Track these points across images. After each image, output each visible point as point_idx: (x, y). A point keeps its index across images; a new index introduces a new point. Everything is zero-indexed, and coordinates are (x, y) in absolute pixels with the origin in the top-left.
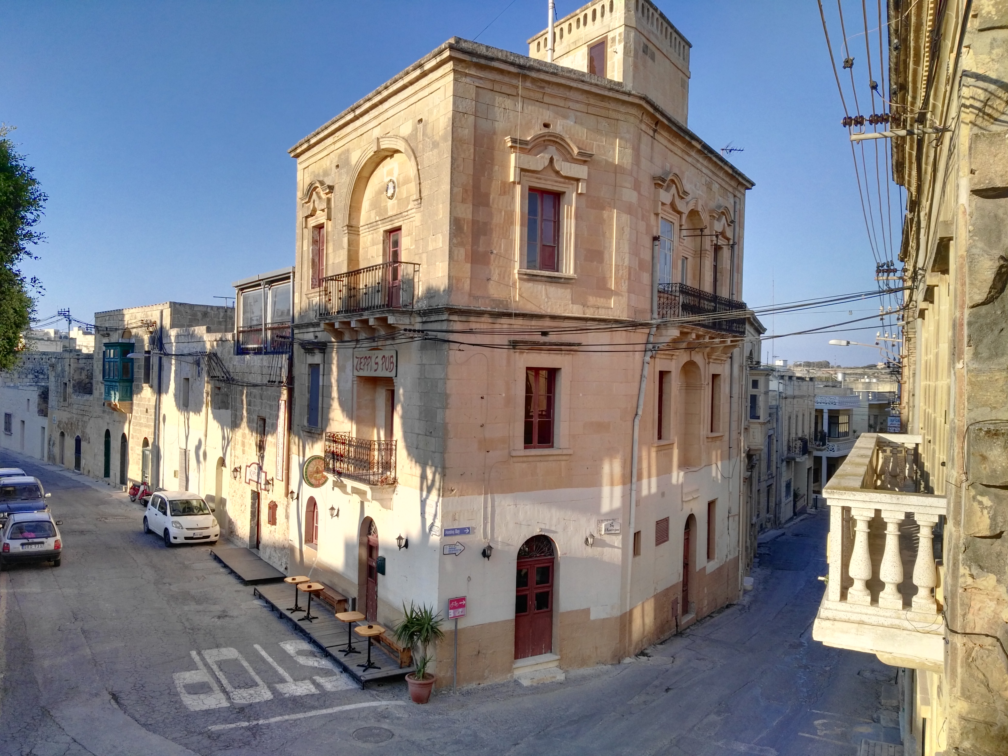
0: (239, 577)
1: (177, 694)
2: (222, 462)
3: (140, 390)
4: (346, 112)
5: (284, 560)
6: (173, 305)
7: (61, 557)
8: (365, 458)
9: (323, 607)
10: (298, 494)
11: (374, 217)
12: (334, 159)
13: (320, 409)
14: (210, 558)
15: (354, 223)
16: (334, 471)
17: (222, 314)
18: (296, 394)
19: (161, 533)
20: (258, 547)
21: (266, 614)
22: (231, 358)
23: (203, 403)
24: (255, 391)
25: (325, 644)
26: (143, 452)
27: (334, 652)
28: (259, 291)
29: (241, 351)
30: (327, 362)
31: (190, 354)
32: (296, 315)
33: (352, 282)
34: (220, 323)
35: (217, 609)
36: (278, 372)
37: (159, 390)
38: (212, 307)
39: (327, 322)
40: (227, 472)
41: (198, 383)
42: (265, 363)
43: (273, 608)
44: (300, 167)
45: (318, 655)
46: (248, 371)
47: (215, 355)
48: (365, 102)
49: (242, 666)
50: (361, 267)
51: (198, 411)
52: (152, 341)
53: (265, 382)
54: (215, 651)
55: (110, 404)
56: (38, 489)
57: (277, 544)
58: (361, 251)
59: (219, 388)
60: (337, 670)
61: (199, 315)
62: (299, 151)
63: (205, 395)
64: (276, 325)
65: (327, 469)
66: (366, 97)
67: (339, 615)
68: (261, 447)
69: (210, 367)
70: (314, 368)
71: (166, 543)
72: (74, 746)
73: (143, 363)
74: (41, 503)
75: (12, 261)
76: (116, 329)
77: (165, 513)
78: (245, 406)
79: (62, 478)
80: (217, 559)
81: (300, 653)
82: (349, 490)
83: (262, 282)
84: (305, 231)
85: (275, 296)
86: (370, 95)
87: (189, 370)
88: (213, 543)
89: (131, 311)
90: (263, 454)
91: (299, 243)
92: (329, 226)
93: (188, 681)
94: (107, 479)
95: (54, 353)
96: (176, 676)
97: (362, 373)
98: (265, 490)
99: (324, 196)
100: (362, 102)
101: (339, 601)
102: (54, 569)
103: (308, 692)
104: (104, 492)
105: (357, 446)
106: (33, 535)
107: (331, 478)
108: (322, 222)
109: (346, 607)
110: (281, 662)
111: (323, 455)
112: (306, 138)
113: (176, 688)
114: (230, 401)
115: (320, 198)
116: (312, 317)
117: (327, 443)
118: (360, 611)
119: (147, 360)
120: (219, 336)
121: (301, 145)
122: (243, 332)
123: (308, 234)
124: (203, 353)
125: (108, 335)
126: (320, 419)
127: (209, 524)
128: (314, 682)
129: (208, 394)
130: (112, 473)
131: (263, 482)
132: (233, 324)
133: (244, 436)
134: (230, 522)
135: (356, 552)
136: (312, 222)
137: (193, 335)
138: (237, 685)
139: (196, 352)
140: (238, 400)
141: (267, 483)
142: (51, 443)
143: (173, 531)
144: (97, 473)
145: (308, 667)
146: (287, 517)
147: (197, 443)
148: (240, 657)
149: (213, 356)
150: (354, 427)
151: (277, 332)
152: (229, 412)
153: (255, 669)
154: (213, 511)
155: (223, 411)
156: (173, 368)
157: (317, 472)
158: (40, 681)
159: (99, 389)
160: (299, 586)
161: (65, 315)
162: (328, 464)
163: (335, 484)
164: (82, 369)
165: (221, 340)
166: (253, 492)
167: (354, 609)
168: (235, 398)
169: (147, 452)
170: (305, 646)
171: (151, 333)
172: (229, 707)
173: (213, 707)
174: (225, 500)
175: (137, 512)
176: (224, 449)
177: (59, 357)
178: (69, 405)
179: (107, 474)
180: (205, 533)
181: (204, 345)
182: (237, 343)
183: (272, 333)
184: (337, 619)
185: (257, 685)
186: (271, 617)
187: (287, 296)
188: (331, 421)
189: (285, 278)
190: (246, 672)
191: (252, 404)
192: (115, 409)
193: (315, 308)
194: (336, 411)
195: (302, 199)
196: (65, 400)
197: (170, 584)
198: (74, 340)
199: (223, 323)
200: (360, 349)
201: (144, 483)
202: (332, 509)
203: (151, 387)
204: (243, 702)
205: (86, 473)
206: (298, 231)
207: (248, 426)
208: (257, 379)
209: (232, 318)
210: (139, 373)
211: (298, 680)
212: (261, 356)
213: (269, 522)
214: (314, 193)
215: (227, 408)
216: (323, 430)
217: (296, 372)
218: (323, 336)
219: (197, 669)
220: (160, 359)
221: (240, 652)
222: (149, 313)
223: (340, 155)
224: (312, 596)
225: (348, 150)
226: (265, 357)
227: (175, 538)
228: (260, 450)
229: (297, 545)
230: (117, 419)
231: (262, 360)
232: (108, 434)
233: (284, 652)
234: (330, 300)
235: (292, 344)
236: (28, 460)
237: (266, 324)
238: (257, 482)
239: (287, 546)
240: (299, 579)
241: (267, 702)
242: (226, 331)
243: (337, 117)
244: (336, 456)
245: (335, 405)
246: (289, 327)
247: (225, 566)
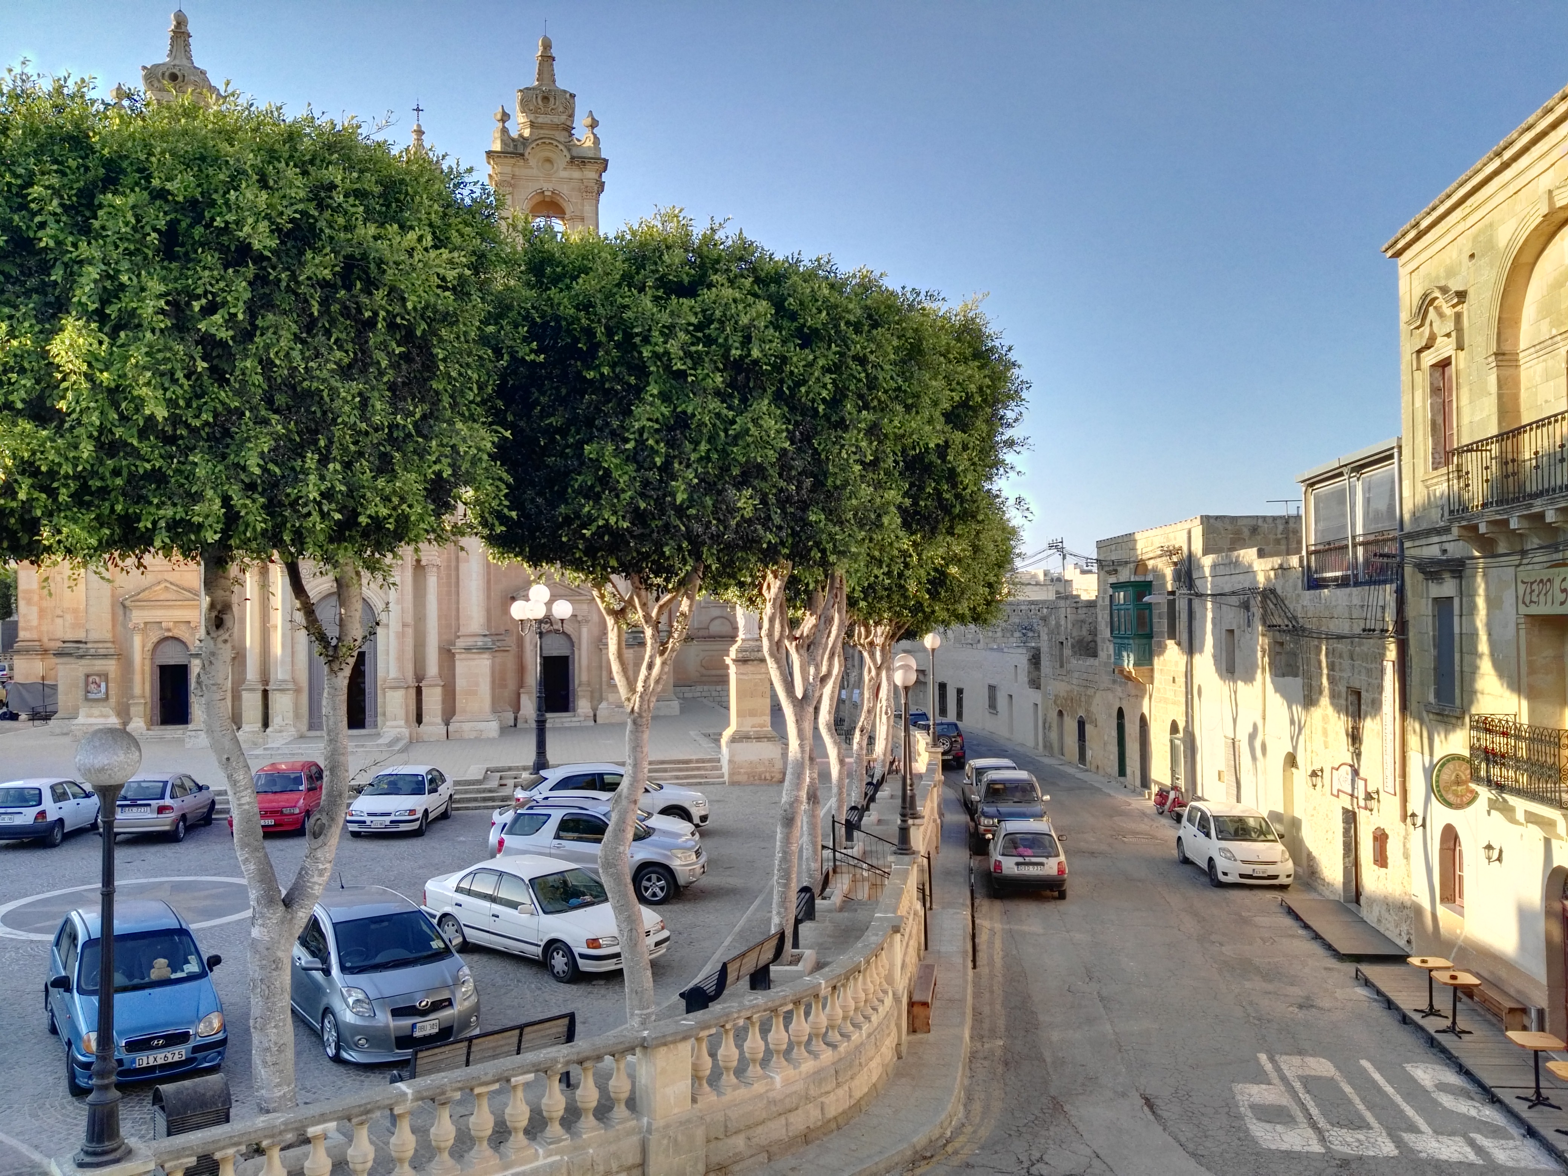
0: (1329, 947)
1: (1240, 1117)
2: (1291, 761)
3: (1162, 649)
4: (1485, 159)
5: (1404, 928)
6: (1206, 520)
7: (1067, 886)
8: (1550, 761)
9: (1479, 1015)
10: (1424, 819)
11: (1546, 330)
12: (1465, 245)
13: (1457, 675)
14: (1279, 910)
15: (1506, 348)
16: (1489, 782)
17: (1281, 528)
18: (1413, 650)
19: (1204, 865)
20: (1358, 901)
21: (1377, 1011)
22: (1299, 595)
23: (1257, 666)
24: (1341, 646)
25: (1489, 1082)
26: (1172, 741)
27: (1507, 1097)
28: (1342, 482)
29: (1314, 583)
30: (1467, 594)
31: (1233, 593)
32: (1407, 517)
33: (1510, 449)
34: (1278, 542)
35: (1296, 992)
36: (1379, 615)
37: (1191, 648)
38: (1264, 518)
39: (1464, 523)
40: (1300, 775)
41: (1248, 636)
42: (1356, 601)
43: (1390, 1005)
44: (1403, 272)
45: (1477, 1097)
46: (1327, 614)
47: (1273, 591)
48: (1521, 134)
49: (1343, 1092)
50: (1523, 423)
51: (1249, 678)
52: (1177, 576)
53: (1358, 630)
54: (1296, 1060)
55: (1122, 671)
56: (1033, 788)
57: (1390, 900)
58: (1523, 395)
59: (1282, 644)
60: (1515, 1131)
61: (1246, 532)
62: (1400, 245)
63: (1259, 654)
64: (1371, 538)
65: (1478, 780)
66: (1524, 125)
67: (1514, 1035)
68: (1355, 737)
69: (1265, 611)
70: (1443, 605)
71: (1212, 880)
72: (1096, 1162)
73: (1165, 609)
74: (1038, 808)
75: (990, 478)
76: (1126, 563)
77: (1208, 835)
78: (1325, 671)
79: (1063, 776)
80: (1291, 912)
81: (1442, 1087)
82: (1520, 816)
83: (1345, 470)
84: (1417, 374)
85: (1367, 489)
86: (1530, 120)
87: (1233, 617)
88: (1283, 888)
89: (1146, 534)
90: (1359, 749)
91: (1406, 398)
92: (1461, 361)
93: (1256, 1099)
94: (1122, 779)
95: (1044, 602)
96: (1238, 1087)
97: (1534, 610)
98: (1366, 808)
99: (1449, 311)
100: (1515, 135)
101: (1512, 1010)
102: (1059, 902)
103: (1463, 1159)
104: (1121, 798)
105: (1531, 740)
106: (1029, 852)
107: (1484, 793)
108: (1446, 355)
109: (1526, 1021)
110: (1408, 1097)
111: (1466, 753)
112: (1413, 222)
113: (1237, 1106)
114: (1300, 664)
115: (1441, 315)
116: (1436, 518)
117: (1474, 733)
118: (1555, 1033)
119: (1172, 604)
120: (1277, 561)
121: (1403, 236)
122: (1315, 552)
123: (1422, 380)
124: (1254, 590)
125: (1116, 571)
126: (1457, 691)
127: (1277, 857)
128: (1472, 1144)
129: (1264, 651)
130: (1129, 771)
131: (1361, 795)
132: (1299, 542)
133: (1325, 719)
134: (1310, 857)
135: (1541, 925)
136: (1429, 358)
137: (1237, 563)
138: (1335, 1120)
139: (1244, 589)
140: (1313, 662)
141: (1369, 797)
142: (1047, 727)
143: (1221, 864)
144: (1109, 770)
145: (1458, 1114)
146: (1406, 856)
147: (1251, 730)
148: (1338, 1076)
149: (1269, 594)
150: (1525, 703)
151: (1373, 548)
152: (1299, 681)
153: (1363, 1100)
154: (1281, 837)
155: (1289, 679)
156: (1210, 615)
157: (1458, 782)
158: (1049, 1060)
159: (1107, 650)
160: (1433, 973)
161: (1058, 547)
162: (1478, 769)
163: (1493, 805)
164: (1083, 621)
165: (1281, 567)
166: (1345, 811)
167: (1541, 1028)
168: (1308, 659)
169: (1177, 742)
170: (1452, 1078)
171: (1175, 564)
172: (1324, 1155)
173: (1297, 1148)
174: (1300, 821)
175: (1166, 830)
176: (1295, 739)
177: (1052, 607)
178: (1068, 672)
179: (1122, 772)
180: (1271, 870)
181: (1255, 577)
182: (1308, 571)
183: (1366, 551)
184: (1511, 1041)
185: (1369, 1127)
186: (1387, 1019)
187: (1392, 488)
188: (1479, 696)
189: (1385, 457)
190: (1350, 1102)
191: (1337, 668)
192: (1128, 677)
193: (1439, 503)
194: (1486, 678)
195: (1409, 323)
196: (1062, 666)
197: (1221, 944)
198: (1069, 583)
199: (1284, 542)
200: (1530, 567)
201: (1175, 788)
202: (1489, 847)
203: (1179, 644)
204: (1347, 1150)
205: (1093, 769)
206: (1405, 378)
207: (1332, 704)
208: (1344, 628)
209: (1297, 532)
210: (1161, 624)
211: (1442, 1134)
212: (1347, 590)
213: (1376, 862)
214: (1431, 309)
215: (1296, 675)
216: (1464, 710)
217: (1410, 612)
218: (1456, 549)
219: (1269, 1084)
220: (1190, 601)
221: (1338, 1067)
222: (1171, 536)
223: (1475, 238)
224: (1459, 994)
225: (1491, 225)
226: (1355, 591)
227: (1225, 874)
228: (1353, 744)
229: (1426, 905)
230: (1133, 692)
231: (1350, 595)
232: (1120, 713)
233: (1413, 1080)
234: (1467, 485)
235: (1401, 566)
236: (1018, 748)
237: (1354, 537)
238: (1352, 796)
239: (1409, 904)
240: (1433, 962)
241: (1388, 1159)
242: (1288, 554)
243: (1469, 173)
244: (1490, 756)
245: (1486, 666)
246: (1393, 539)
247: (1306, 927)
